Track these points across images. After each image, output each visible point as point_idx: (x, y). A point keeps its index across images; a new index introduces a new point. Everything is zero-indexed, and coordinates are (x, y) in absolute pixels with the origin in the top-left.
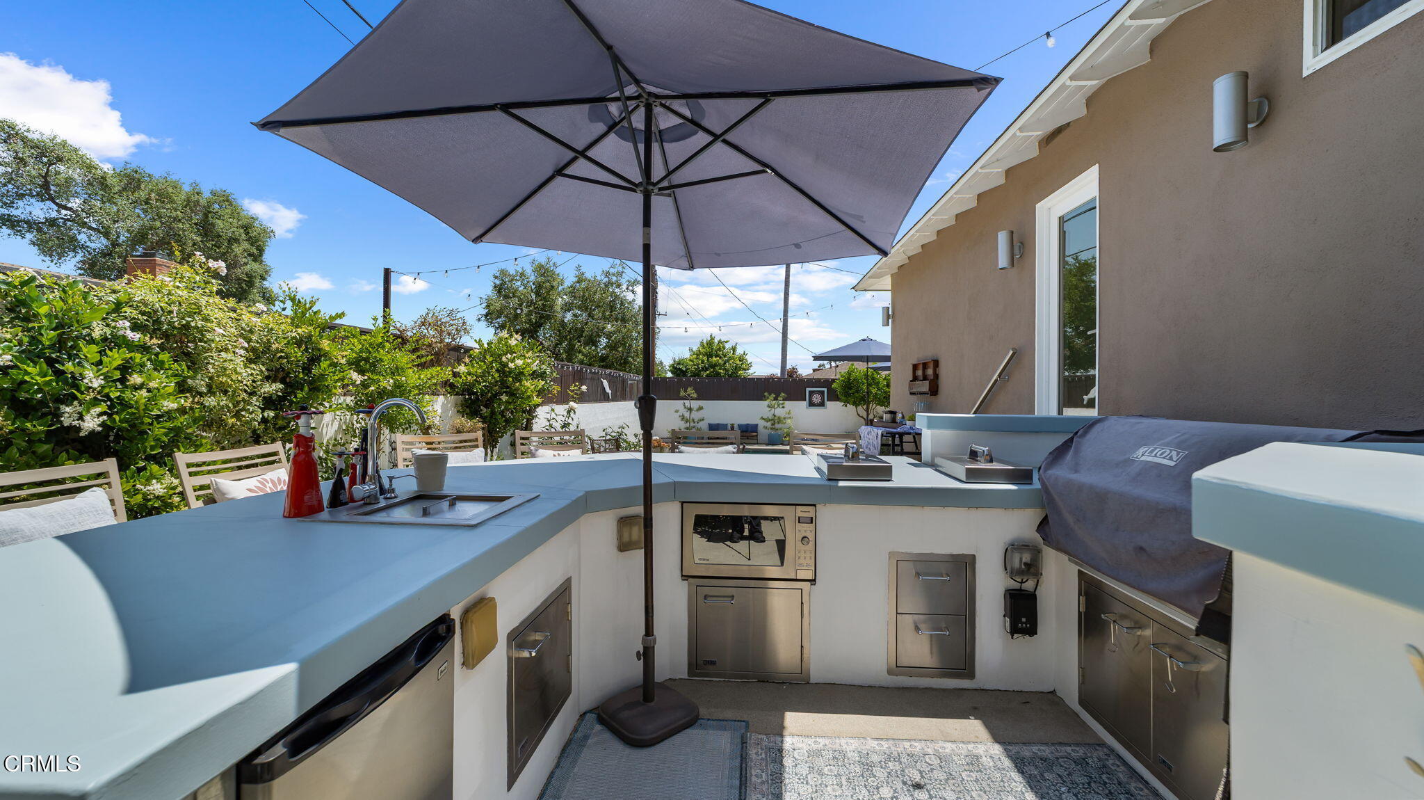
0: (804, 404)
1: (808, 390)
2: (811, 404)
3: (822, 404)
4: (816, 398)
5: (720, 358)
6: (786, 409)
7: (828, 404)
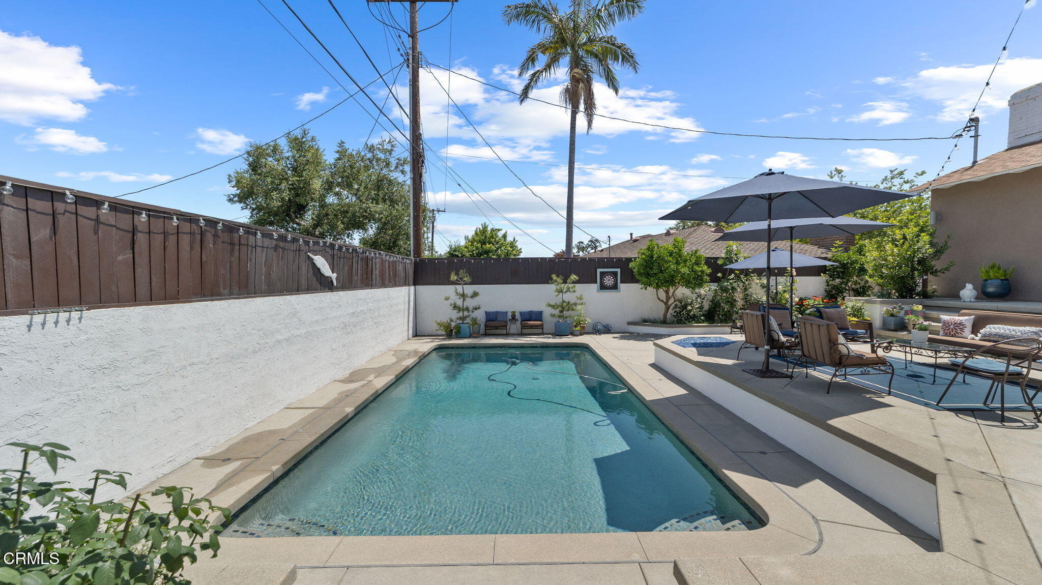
0: (594, 287)
1: (599, 271)
2: (603, 287)
3: (615, 287)
4: (609, 281)
5: (493, 244)
6: (578, 294)
7: (622, 286)
